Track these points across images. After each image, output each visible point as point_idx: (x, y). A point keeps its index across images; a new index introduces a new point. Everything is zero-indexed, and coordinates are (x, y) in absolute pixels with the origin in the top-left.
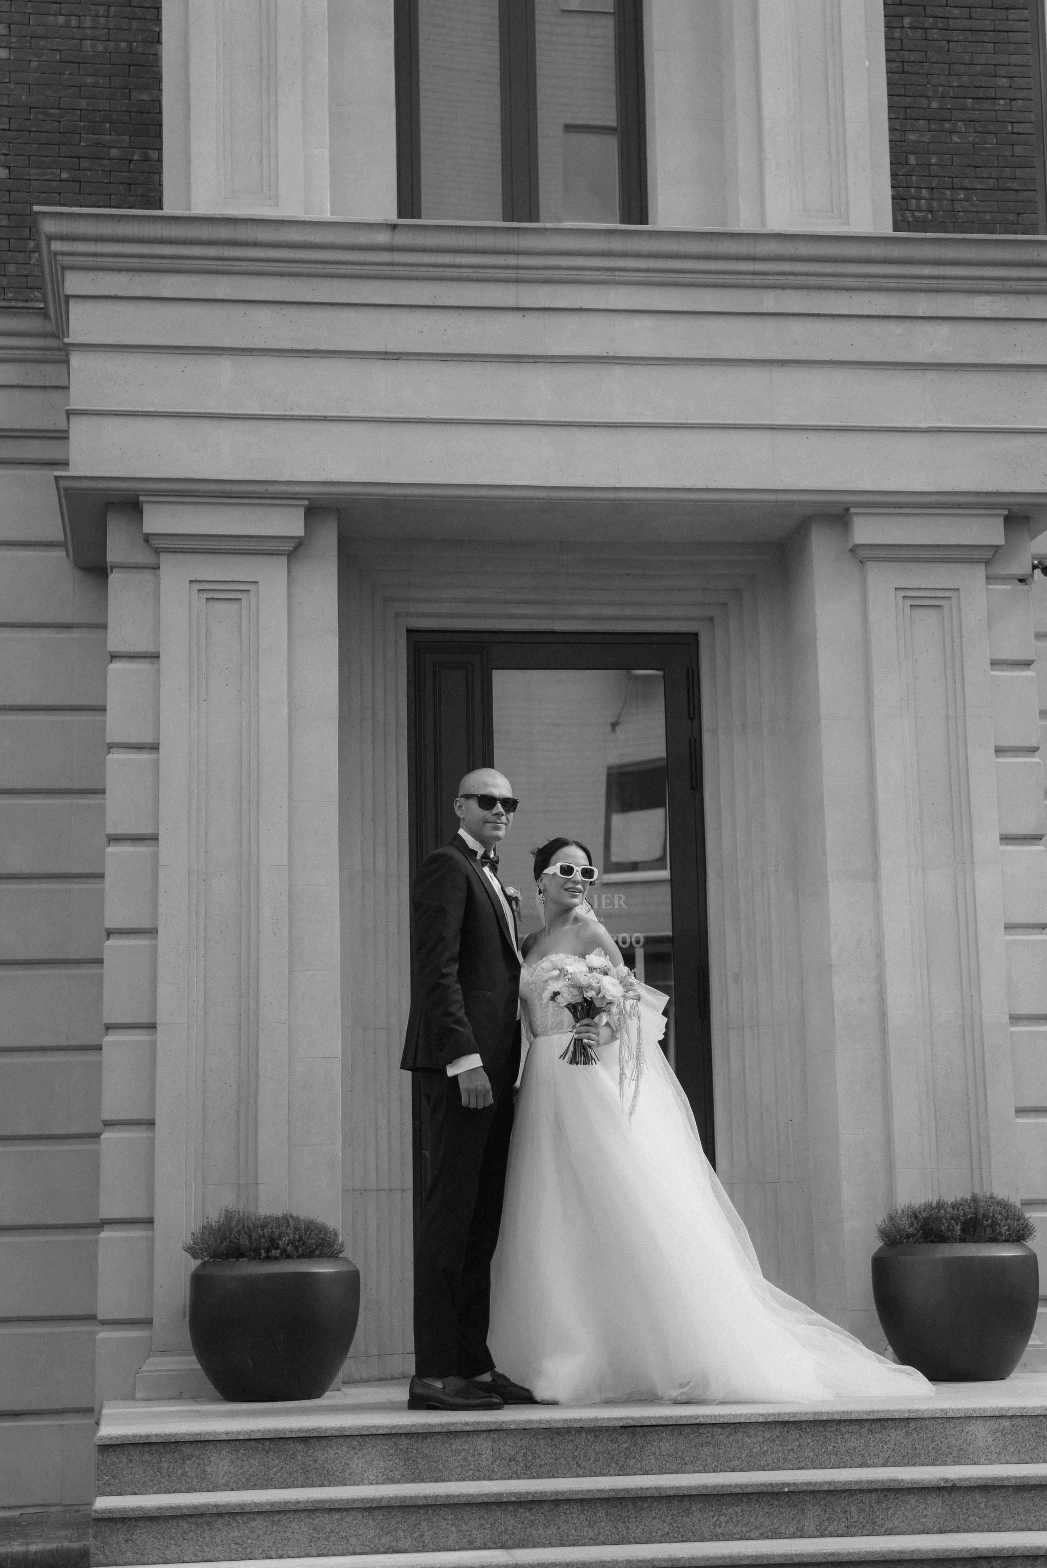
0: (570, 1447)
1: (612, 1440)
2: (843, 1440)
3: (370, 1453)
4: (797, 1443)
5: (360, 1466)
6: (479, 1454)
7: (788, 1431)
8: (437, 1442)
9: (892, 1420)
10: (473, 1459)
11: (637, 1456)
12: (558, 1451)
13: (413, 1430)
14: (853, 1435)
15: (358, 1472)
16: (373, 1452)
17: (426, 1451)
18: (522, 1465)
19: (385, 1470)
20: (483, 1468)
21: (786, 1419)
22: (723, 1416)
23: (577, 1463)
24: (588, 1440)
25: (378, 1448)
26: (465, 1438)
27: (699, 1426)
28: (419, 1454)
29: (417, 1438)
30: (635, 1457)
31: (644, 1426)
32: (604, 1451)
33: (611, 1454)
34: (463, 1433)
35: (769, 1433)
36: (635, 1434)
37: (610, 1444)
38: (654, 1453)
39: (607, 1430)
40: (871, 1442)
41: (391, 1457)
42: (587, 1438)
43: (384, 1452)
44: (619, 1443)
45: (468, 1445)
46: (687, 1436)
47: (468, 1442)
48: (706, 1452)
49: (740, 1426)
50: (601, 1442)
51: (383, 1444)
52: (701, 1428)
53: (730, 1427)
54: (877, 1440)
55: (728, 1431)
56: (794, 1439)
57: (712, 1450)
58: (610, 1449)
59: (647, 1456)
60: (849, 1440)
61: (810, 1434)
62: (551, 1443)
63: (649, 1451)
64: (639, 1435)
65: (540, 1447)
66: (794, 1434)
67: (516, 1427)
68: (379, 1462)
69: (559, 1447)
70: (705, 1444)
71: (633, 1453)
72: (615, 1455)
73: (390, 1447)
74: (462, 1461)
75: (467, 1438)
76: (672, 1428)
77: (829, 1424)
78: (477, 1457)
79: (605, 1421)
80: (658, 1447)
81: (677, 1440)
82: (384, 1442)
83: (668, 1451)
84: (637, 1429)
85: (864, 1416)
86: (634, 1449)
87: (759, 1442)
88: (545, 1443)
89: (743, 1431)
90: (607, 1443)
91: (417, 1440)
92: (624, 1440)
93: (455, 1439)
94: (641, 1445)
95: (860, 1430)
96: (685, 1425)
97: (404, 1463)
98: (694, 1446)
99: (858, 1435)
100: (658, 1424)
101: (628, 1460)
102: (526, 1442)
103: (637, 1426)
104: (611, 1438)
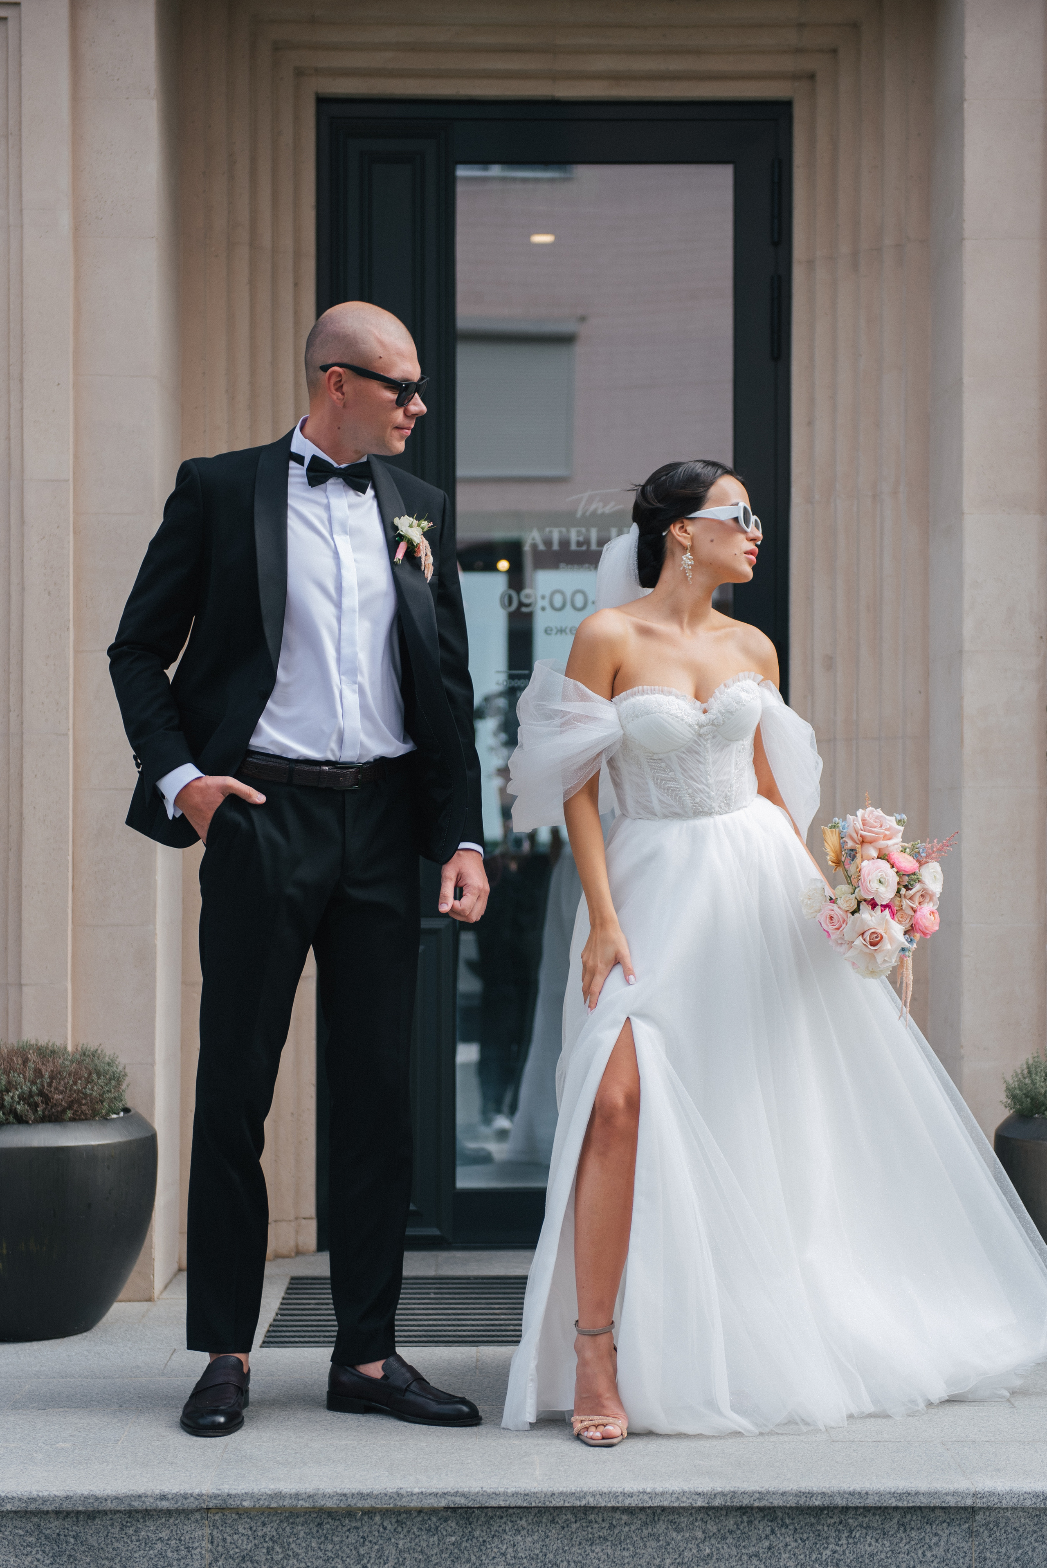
0: (352, 1538)
1: (429, 1530)
2: (851, 1541)
4: (767, 1543)
6: (188, 1548)
7: (750, 1522)
8: (112, 1525)
9: (943, 1508)
10: (175, 1555)
11: (473, 1558)
12: (330, 1547)
14: (870, 1532)
17: (93, 1541)
22: (631, 1495)
24: (385, 1529)
25: (6, 1533)
26: (163, 1520)
27: (587, 1510)
28: (80, 1544)
29: (77, 1518)
30: (468, 1561)
31: (487, 1508)
32: (414, 1549)
33: (427, 1554)
34: (159, 1512)
35: (716, 1524)
36: (471, 1519)
37: (424, 1537)
38: (504, 1554)
39: (420, 1511)
40: (902, 1545)
41: (29, 1548)
42: (383, 1525)
43: (17, 1540)
44: (442, 1534)
45: (168, 1532)
46: (565, 1526)
47: (169, 1527)
48: (599, 1554)
49: (662, 1511)
50: (409, 1532)
51: (16, 1527)
52: (592, 1513)
53: (645, 1512)
54: (913, 1543)
55: (641, 1519)
56: (761, 1537)
57: (610, 1551)
58: (425, 1545)
59: (490, 1558)
60: (862, 1540)
61: (791, 1527)
62: (318, 1531)
63: (495, 1550)
64: (477, 1522)
65: (298, 1539)
66: (761, 1528)
67: (253, 1503)
68: (6, 1558)
69: (332, 1540)
70: (598, 1541)
71: (466, 1552)
72: (432, 1555)
73: (27, 1532)
74: (157, 1559)
75: (167, 1519)
76: (539, 1512)
77: (826, 1512)
78: (183, 1553)
79: (415, 1497)
80: (512, 1543)
81: (547, 1531)
82: (17, 1523)
83: (530, 1552)
84: (473, 1512)
85: (890, 1502)
86: (468, 1545)
87: (696, 1539)
88: (307, 1534)
89: (668, 1520)
90: (419, 1536)
91: (78, 1521)
92: (450, 1530)
93: (145, 1521)
94: (481, 1540)
95: (882, 1524)
96: (561, 1508)
97: (52, 1560)
98: (578, 1543)
99: (879, 1531)
100: (513, 1505)
101: (456, 1564)
102: (273, 1529)
103: (474, 1508)
104: (427, 1525)
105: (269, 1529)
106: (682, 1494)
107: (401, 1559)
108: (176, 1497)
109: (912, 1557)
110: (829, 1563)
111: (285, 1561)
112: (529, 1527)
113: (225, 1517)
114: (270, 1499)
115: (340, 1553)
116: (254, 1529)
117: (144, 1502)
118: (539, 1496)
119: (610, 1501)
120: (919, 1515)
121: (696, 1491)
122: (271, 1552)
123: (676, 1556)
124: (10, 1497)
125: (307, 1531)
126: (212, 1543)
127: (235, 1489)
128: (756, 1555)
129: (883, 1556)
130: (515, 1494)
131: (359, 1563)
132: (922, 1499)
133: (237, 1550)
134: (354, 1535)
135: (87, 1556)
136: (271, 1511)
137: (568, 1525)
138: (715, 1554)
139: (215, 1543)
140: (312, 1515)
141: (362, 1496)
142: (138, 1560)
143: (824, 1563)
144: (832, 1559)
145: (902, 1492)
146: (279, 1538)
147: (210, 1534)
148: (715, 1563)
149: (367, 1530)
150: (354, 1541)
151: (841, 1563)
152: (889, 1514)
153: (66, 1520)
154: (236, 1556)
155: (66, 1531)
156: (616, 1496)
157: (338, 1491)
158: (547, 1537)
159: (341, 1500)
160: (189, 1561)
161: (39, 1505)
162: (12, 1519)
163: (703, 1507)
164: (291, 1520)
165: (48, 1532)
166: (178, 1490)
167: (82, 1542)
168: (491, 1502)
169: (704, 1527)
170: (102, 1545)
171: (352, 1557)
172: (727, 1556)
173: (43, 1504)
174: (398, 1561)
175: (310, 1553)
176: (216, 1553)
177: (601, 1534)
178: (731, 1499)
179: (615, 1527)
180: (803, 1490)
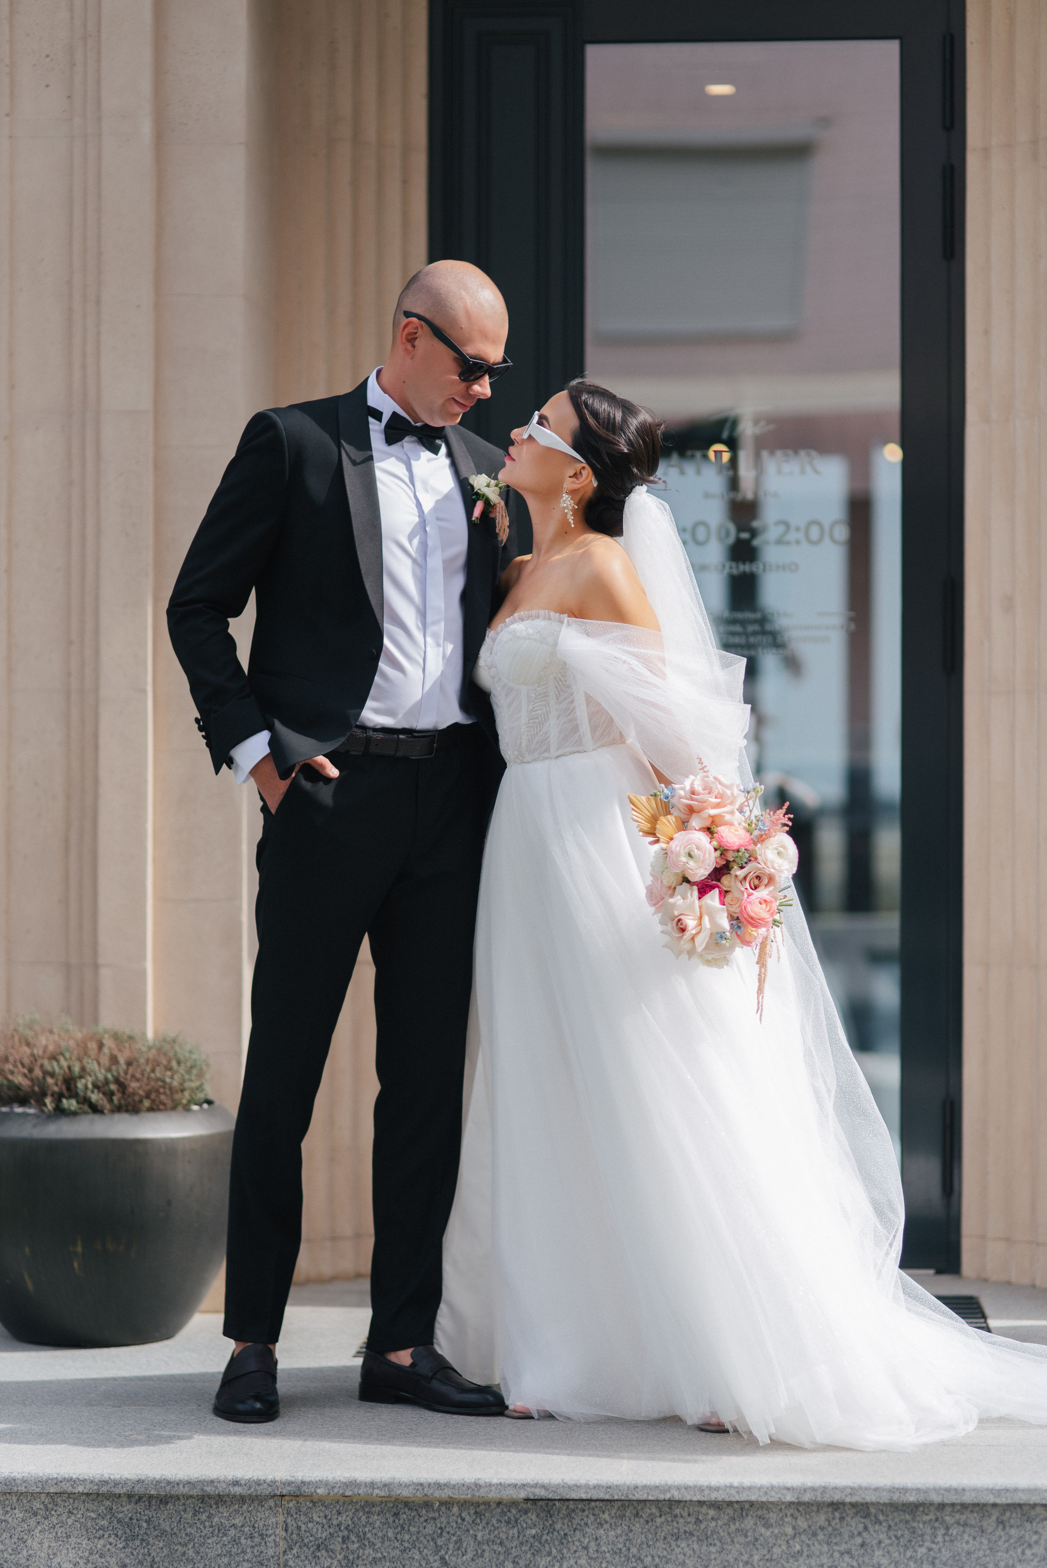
0: (430, 1529)
1: (508, 1522)
2: (947, 1538)
3: (63, 1524)
4: (859, 1540)
5: (46, 1545)
6: (261, 1535)
7: (842, 1519)
10: (249, 1542)
11: (554, 1551)
12: (407, 1537)
13: (139, 1489)
14: (968, 1530)
15: (42, 1555)
16: (70, 1521)
17: (166, 1526)
18: (340, 1557)
19: (91, 1554)
20: (269, 1560)
21: (837, 1497)
22: (717, 1489)
23: (442, 1558)
24: (463, 1520)
25: (79, 1516)
26: (237, 1507)
27: (672, 1503)
28: (152, 1529)
29: (150, 1503)
30: (549, 1554)
31: (568, 1500)
32: (493, 1541)
33: (506, 1547)
34: (233, 1498)
35: (807, 1520)
36: (552, 1512)
37: (504, 1529)
38: (586, 1548)
39: (499, 1503)
40: (1000, 1543)
41: (101, 1532)
42: (461, 1517)
43: (89, 1523)
44: (522, 1526)
45: (242, 1518)
46: (650, 1520)
47: (242, 1514)
48: (685, 1550)
49: (751, 1506)
50: (488, 1523)
51: (88, 1510)
52: (677, 1508)
53: (733, 1507)
54: (1012, 1541)
55: (728, 1514)
56: (853, 1534)
57: (696, 1547)
58: (504, 1538)
59: (572, 1552)
60: (959, 1538)
61: (885, 1524)
62: (394, 1521)
63: (577, 1543)
64: (558, 1515)
65: (374, 1528)
66: (854, 1524)
67: (327, 1491)
68: (79, 1541)
69: (409, 1530)
70: (684, 1536)
71: (546, 1545)
72: (512, 1548)
73: (99, 1515)
74: (230, 1546)
75: (240, 1506)
76: (622, 1506)
77: (921, 1509)
78: (257, 1540)
79: (493, 1488)
80: (594, 1537)
81: (631, 1525)
82: (89, 1506)
83: (613, 1546)
84: (554, 1504)
85: (988, 1498)
86: (549, 1538)
87: (786, 1535)
88: (383, 1524)
89: (757, 1515)
90: (498, 1528)
91: (150, 1506)
92: (530, 1522)
93: (218, 1507)
94: (562, 1533)
95: (980, 1522)
96: (645, 1501)
97: (124, 1543)
98: (662, 1537)
99: (977, 1529)
100: (594, 1497)
101: (536, 1557)
102: (348, 1518)
103: (555, 1500)
104: (507, 1518)
105: (344, 1518)
106: (770, 1489)
107: (479, 1552)
108: (249, 1483)
109: (1011, 1555)
110: (925, 1562)
111: (361, 1551)
112: (612, 1521)
113: (299, 1505)
114: (345, 1487)
115: (417, 1544)
116: (329, 1517)
117: (216, 1487)
118: (622, 1489)
119: (695, 1495)
120: (1019, 1513)
121: (786, 1485)
122: (347, 1541)
123: (765, 1552)
124: (81, 1479)
125: (382, 1521)
126: (286, 1530)
127: (309, 1477)
128: (849, 1552)
129: (981, 1553)
130: (597, 1487)
131: (437, 1554)
132: (1022, 1495)
133: (312, 1539)
134: (432, 1526)
135: (159, 1541)
136: (347, 1499)
137: (652, 1520)
138: (805, 1550)
139: (290, 1531)
140: (388, 1505)
141: (439, 1486)
142: (211, 1546)
143: (920, 1561)
144: (927, 1558)
145: (1000, 1488)
146: (354, 1527)
147: (284, 1521)
148: (805, 1560)
149: (445, 1522)
150: (431, 1532)
151: (937, 1561)
152: (987, 1511)
153: (138, 1504)
154: (310, 1545)
155: (139, 1515)
156: (701, 1489)
157: (415, 1480)
158: (631, 1531)
159: (418, 1489)
160: (263, 1548)
161: (111, 1488)
162: (84, 1502)
163: (793, 1503)
164: (367, 1510)
165: (121, 1515)
166: (251, 1477)
167: (154, 1527)
168: (572, 1494)
169: (794, 1523)
170: (175, 1530)
171: (430, 1548)
172: (818, 1553)
173: (114, 1487)
174: (477, 1553)
175: (387, 1543)
176: (290, 1541)
177: (687, 1529)
178: (821, 1494)
179: (701, 1522)
180: (897, 1486)
